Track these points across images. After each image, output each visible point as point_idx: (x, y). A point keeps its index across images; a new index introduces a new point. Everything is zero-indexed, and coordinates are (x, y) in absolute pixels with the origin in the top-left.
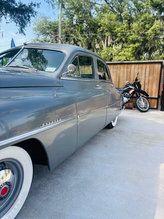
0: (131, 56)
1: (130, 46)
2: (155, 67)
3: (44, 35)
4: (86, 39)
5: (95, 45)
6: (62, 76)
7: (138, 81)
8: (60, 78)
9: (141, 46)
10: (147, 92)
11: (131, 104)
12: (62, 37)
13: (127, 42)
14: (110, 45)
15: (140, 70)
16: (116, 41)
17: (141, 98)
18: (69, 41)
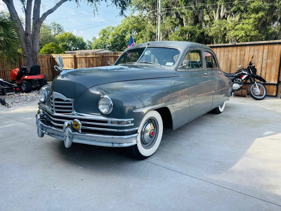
0: (251, 30)
1: (251, 16)
2: (275, 48)
3: (140, 9)
4: (192, 11)
5: (203, 18)
7: (253, 65)
8: (177, 70)
9: (267, 15)
10: (264, 78)
11: (244, 92)
12: (162, 12)
13: (247, 11)
14: (224, 17)
15: (256, 53)
16: (231, 10)
17: (255, 84)
18: (170, 16)
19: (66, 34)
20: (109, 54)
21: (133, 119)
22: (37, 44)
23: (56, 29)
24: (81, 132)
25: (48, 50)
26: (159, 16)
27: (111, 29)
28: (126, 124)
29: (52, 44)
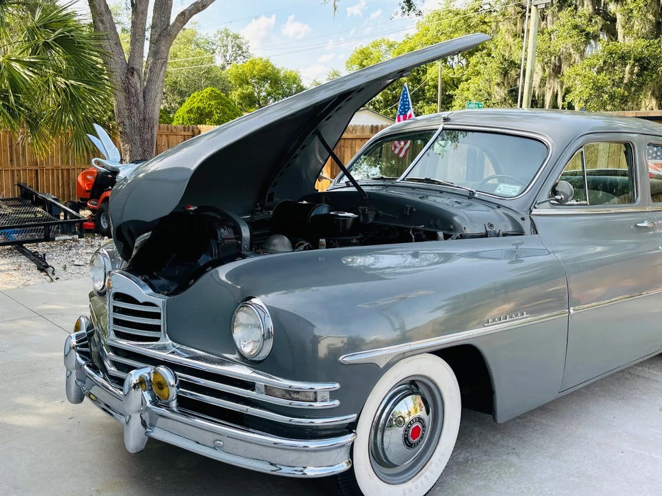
6: (535, 208)
8: (531, 212)
18: (572, 8)
19: (253, 63)
20: (356, 131)
21: (337, 386)
22: (156, 96)
23: (230, 48)
24: (175, 409)
25: (199, 108)
26: (533, 9)
27: (384, 47)
28: (312, 399)
29: (209, 91)
